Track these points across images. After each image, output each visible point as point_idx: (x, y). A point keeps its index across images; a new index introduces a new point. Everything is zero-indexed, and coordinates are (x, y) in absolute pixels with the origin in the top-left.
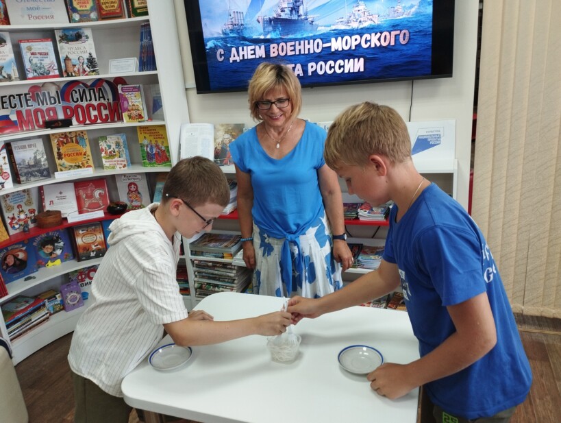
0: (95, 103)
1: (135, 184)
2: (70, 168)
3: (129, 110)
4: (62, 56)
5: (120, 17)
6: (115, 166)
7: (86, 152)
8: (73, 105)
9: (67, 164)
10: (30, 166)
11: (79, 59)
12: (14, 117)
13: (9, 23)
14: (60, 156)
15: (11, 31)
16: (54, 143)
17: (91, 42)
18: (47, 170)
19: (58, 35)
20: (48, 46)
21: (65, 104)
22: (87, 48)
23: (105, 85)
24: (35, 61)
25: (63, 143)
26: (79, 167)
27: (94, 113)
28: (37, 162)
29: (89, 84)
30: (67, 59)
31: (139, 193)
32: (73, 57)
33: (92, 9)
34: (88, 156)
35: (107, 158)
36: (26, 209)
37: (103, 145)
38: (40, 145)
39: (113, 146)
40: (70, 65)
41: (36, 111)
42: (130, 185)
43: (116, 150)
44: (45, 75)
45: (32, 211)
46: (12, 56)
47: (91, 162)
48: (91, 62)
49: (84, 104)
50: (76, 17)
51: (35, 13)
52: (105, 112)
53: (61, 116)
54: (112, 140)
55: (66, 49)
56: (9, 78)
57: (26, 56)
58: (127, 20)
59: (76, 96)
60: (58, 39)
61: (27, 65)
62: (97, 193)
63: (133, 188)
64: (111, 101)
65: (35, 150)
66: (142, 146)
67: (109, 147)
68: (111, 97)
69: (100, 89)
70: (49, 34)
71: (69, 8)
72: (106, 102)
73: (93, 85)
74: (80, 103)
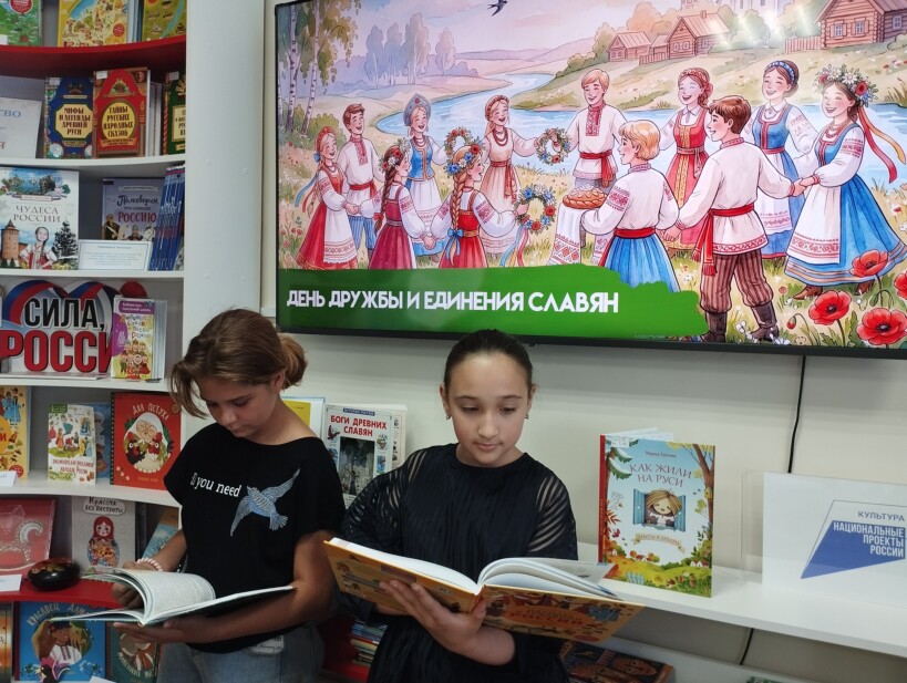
0: (73, 331)
1: (109, 522)
3: (125, 353)
5: (134, 155)
6: (72, 475)
7: (15, 434)
8: (25, 329)
11: (36, 232)
21: (9, 326)
22: (61, 211)
23: (102, 295)
27: (67, 351)
29: (69, 289)
30: (9, 227)
31: (114, 544)
32: (25, 228)
34: (20, 444)
35: (59, 454)
37: (56, 423)
39: (77, 428)
43: (82, 437)
48: (65, 243)
49: (50, 330)
50: (57, 149)
52: (91, 352)
54: (79, 414)
55: (11, 207)
59: (36, 312)
62: (26, 530)
64: (108, 330)
67: (69, 428)
69: (90, 304)
71: (47, 134)
72: (96, 331)
73: (78, 293)
74: (40, 327)
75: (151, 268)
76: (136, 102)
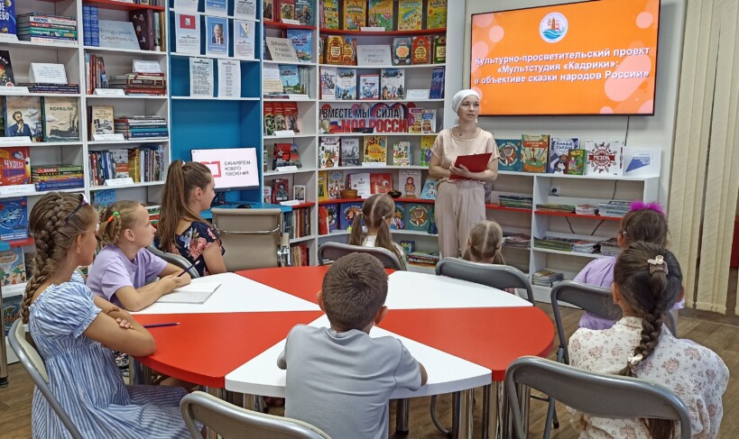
0: (391, 119)
1: (412, 179)
2: (372, 161)
3: (414, 125)
4: (383, 86)
5: (426, 63)
6: (401, 163)
7: (383, 152)
8: (377, 119)
9: (370, 158)
10: (349, 156)
11: (393, 88)
12: (340, 124)
13: (356, 64)
14: (367, 153)
15: (357, 69)
16: (366, 143)
17: (403, 77)
18: (358, 160)
19: (383, 72)
20: (375, 79)
21: (372, 118)
22: (399, 82)
23: (401, 107)
24: (366, 88)
25: (371, 143)
26: (377, 161)
27: (389, 126)
28: (353, 153)
29: (390, 105)
30: (385, 88)
31: (414, 185)
32: (389, 87)
33: (408, 57)
34: (385, 154)
35: (396, 158)
36: (339, 184)
37: (396, 148)
38: (357, 142)
39: (403, 149)
40: (386, 92)
41: (353, 121)
42: (408, 179)
43: (404, 152)
44: (371, 97)
45: (342, 187)
46: (355, 84)
47: (385, 159)
48: (400, 91)
49: (384, 119)
50: (397, 61)
51: (373, 59)
52: (396, 126)
53: (367, 126)
54: (403, 145)
55: (386, 81)
56: (350, 98)
57: (362, 84)
58: (430, 65)
59: (380, 113)
60: (382, 74)
61: (361, 90)
62: (384, 183)
63: (410, 182)
64: (403, 118)
65: (353, 145)
66: (423, 150)
67: (400, 149)
68: (403, 116)
69: (396, 110)
70: (377, 72)
71: (394, 56)
72: (398, 119)
73: (392, 107)
74: (381, 118)
75: (430, 98)
76: (426, 46)
